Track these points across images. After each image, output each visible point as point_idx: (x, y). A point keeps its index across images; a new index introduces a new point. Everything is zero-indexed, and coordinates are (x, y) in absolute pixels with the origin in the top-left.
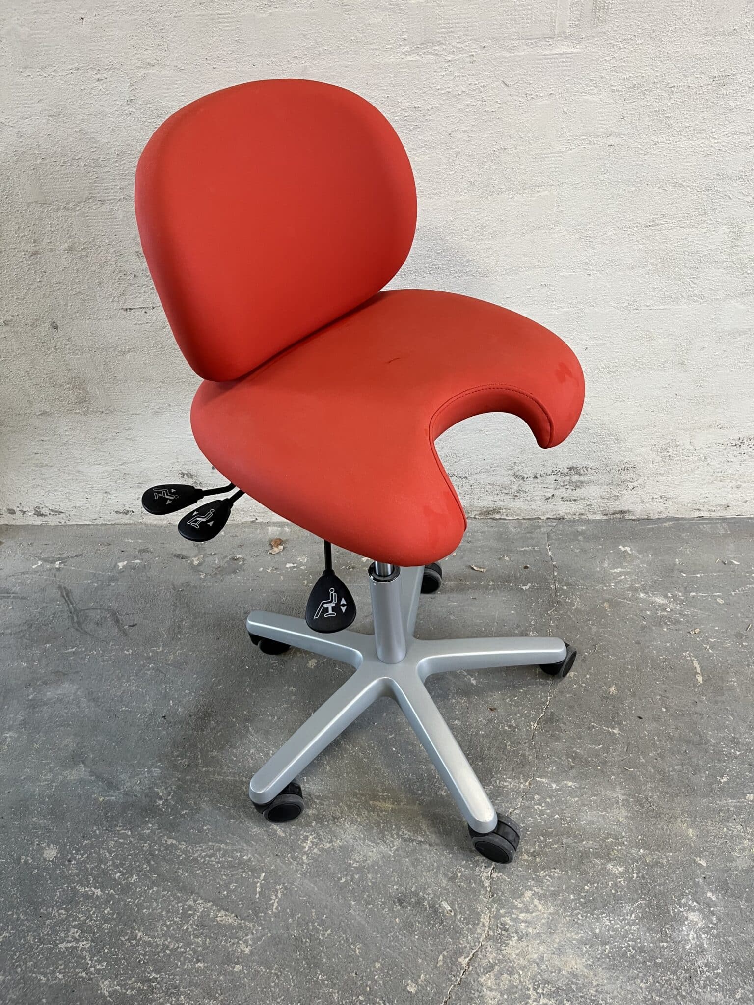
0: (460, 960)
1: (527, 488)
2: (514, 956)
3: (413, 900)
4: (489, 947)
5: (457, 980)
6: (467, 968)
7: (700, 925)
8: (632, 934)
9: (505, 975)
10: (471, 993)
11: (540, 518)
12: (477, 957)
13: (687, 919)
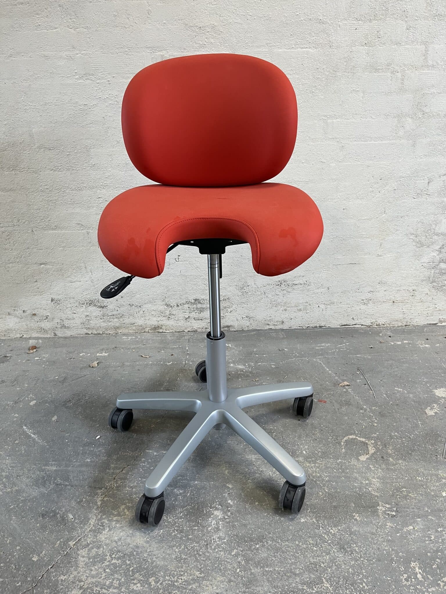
0: (69, 543)
1: (174, 313)
2: (103, 539)
3: (51, 514)
4: (89, 535)
5: (64, 553)
6: (72, 547)
7: (220, 517)
8: (179, 524)
9: (95, 549)
10: (70, 559)
11: (184, 331)
12: (81, 540)
13: (213, 514)
